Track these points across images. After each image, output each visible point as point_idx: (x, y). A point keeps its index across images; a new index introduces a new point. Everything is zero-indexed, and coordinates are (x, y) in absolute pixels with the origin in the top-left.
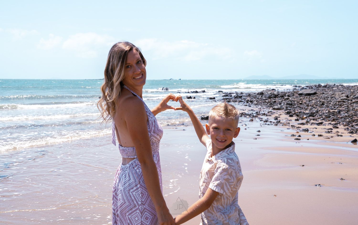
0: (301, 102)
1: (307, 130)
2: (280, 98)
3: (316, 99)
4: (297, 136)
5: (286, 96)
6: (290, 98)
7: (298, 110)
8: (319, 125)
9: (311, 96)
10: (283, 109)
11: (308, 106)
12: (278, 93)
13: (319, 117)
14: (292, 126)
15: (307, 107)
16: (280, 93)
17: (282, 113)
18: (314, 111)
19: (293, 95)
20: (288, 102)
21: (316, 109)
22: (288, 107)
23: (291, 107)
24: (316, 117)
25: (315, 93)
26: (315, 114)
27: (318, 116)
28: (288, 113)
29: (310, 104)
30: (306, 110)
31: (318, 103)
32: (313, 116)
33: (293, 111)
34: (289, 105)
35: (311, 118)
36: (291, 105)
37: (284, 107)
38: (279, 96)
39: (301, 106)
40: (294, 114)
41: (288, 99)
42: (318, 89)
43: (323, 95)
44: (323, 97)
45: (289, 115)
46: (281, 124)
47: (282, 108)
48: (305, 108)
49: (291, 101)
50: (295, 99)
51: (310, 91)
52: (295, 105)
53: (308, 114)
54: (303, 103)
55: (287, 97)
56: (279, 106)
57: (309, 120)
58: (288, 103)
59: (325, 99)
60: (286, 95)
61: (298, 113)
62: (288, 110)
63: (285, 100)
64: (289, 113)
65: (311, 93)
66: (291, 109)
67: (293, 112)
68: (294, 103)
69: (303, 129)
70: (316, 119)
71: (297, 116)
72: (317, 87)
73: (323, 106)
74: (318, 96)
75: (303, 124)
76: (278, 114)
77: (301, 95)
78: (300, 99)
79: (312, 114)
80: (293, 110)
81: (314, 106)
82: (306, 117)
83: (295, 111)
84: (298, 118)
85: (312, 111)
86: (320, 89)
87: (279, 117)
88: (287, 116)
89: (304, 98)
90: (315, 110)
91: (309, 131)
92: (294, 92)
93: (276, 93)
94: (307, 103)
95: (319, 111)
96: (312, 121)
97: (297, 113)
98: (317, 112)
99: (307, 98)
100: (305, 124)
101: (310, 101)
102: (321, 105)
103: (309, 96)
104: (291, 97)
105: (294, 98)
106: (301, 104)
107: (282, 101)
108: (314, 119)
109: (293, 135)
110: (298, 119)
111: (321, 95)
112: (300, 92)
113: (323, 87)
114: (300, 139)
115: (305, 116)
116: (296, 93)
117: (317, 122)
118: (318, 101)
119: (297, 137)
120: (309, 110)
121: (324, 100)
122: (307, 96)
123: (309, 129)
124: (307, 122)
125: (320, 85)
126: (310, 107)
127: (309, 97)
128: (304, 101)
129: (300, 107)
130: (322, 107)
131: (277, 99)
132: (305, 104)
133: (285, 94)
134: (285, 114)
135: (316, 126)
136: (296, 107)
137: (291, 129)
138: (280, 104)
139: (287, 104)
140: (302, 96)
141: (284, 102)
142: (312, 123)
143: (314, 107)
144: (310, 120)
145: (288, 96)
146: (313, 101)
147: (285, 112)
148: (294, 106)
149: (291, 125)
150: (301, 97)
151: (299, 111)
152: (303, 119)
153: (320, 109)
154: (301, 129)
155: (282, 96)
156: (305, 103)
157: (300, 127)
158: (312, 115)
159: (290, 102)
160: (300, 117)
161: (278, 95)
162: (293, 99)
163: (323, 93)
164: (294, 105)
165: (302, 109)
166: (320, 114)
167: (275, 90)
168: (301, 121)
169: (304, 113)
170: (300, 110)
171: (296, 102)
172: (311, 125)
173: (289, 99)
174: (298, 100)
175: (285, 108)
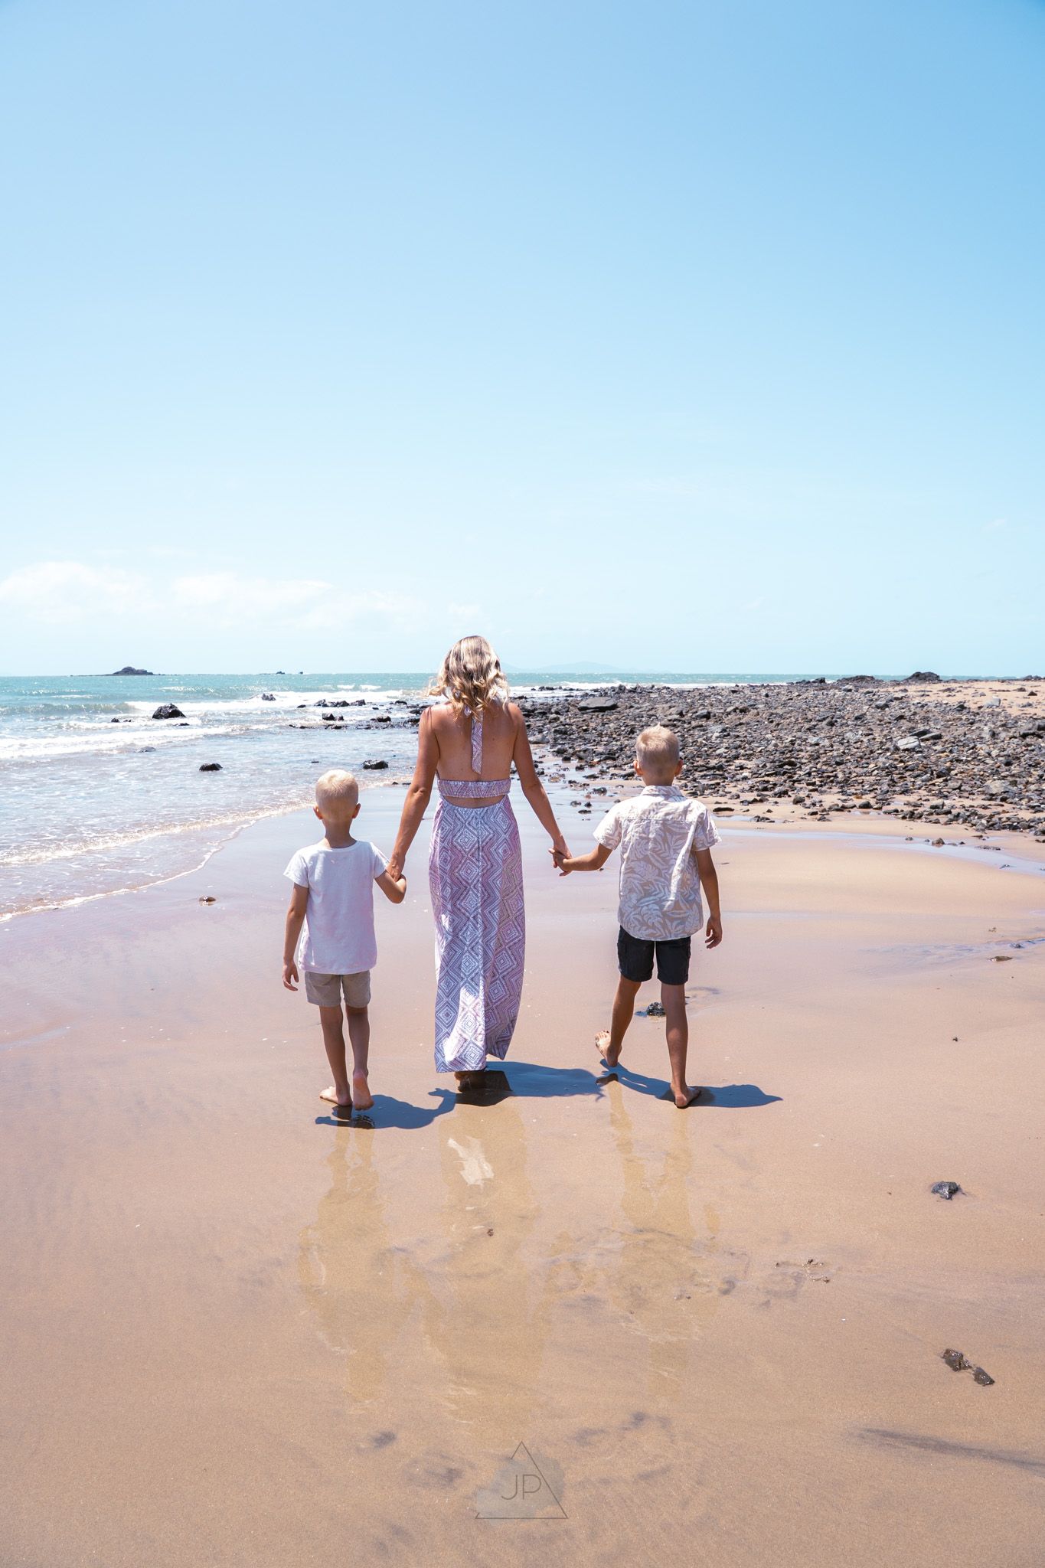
0: (585, 728)
1: (603, 791)
2: (538, 718)
3: (617, 719)
4: (583, 804)
5: (552, 713)
6: (562, 719)
7: (580, 745)
8: (627, 779)
9: (606, 713)
10: (548, 742)
11: (600, 735)
12: (533, 705)
13: (625, 760)
14: (570, 782)
15: (599, 738)
16: (538, 707)
17: (546, 753)
18: (615, 748)
19: (566, 709)
20: (557, 726)
21: (619, 743)
22: (558, 739)
23: (565, 738)
24: (619, 762)
25: (614, 707)
26: (617, 755)
27: (623, 759)
28: (560, 752)
29: (605, 732)
30: (598, 743)
31: (623, 728)
32: (614, 759)
33: (570, 748)
34: (559, 734)
35: (609, 762)
36: (565, 733)
37: (550, 737)
38: (536, 712)
39: (587, 736)
40: (573, 755)
41: (556, 719)
42: (620, 698)
43: (632, 710)
44: (630, 714)
45: (561, 758)
46: (548, 778)
47: (546, 740)
48: (594, 741)
49: (564, 725)
50: (572, 721)
51: (604, 701)
52: (573, 734)
53: (601, 754)
54: (591, 728)
55: (554, 716)
56: (539, 736)
57: (605, 768)
58: (557, 728)
59: (635, 720)
60: (553, 711)
61: (582, 752)
62: (559, 746)
63: (550, 722)
64: (563, 753)
65: (604, 705)
66: (564, 744)
67: (571, 751)
68: (571, 729)
69: (595, 790)
70: (620, 766)
71: (580, 758)
72: (616, 691)
73: (633, 736)
74: (619, 712)
75: (593, 777)
76: (538, 756)
77: (583, 709)
78: (583, 721)
79: (612, 754)
80: (570, 746)
81: (614, 736)
82: (600, 761)
83: (574, 749)
84: (583, 764)
85: (610, 748)
86: (622, 695)
87: (541, 762)
88: (559, 760)
89: (591, 718)
90: (616, 745)
91: (608, 793)
92: (569, 704)
93: (528, 706)
94: (599, 728)
95: (626, 747)
96: (612, 771)
97: (579, 751)
98: (621, 750)
99: (597, 716)
100: (598, 777)
101: (604, 724)
102: (629, 734)
103: (602, 714)
104: (562, 715)
105: (570, 718)
106: (585, 730)
107: (544, 724)
108: (615, 766)
109: (575, 803)
110: (581, 766)
111: (628, 711)
112: (583, 704)
113: (630, 691)
114: (590, 812)
115: (596, 760)
116: (573, 705)
117: (623, 773)
118: (621, 724)
119: (583, 807)
120: (605, 745)
121: (633, 723)
122: (596, 714)
123: (607, 788)
124: (602, 772)
125: (623, 688)
126: (606, 739)
127: (603, 716)
128: (593, 725)
129: (585, 739)
130: (631, 738)
131: (531, 720)
132: (594, 731)
133: (550, 709)
134: (553, 755)
135: (621, 781)
136: (576, 739)
137: (569, 788)
138: (540, 732)
139: (556, 731)
140: (586, 713)
141: (548, 726)
142: (612, 775)
143: (614, 738)
144: (608, 768)
145: (557, 713)
146: (612, 725)
147: (552, 750)
148: (572, 736)
149: (568, 779)
150: (585, 715)
151: (583, 747)
152: (592, 766)
153: (626, 742)
154: (590, 789)
155: (544, 714)
156: (595, 729)
157: (588, 785)
158: (611, 756)
159: (563, 727)
160: (586, 762)
161: (533, 711)
162: (568, 720)
163: (632, 707)
164: (570, 735)
165: (589, 742)
166: (628, 753)
167: (526, 698)
168: (588, 771)
169: (594, 752)
170: (585, 744)
171: (574, 727)
172: (611, 779)
173: (558, 719)
174: (578, 721)
175: (551, 741)
